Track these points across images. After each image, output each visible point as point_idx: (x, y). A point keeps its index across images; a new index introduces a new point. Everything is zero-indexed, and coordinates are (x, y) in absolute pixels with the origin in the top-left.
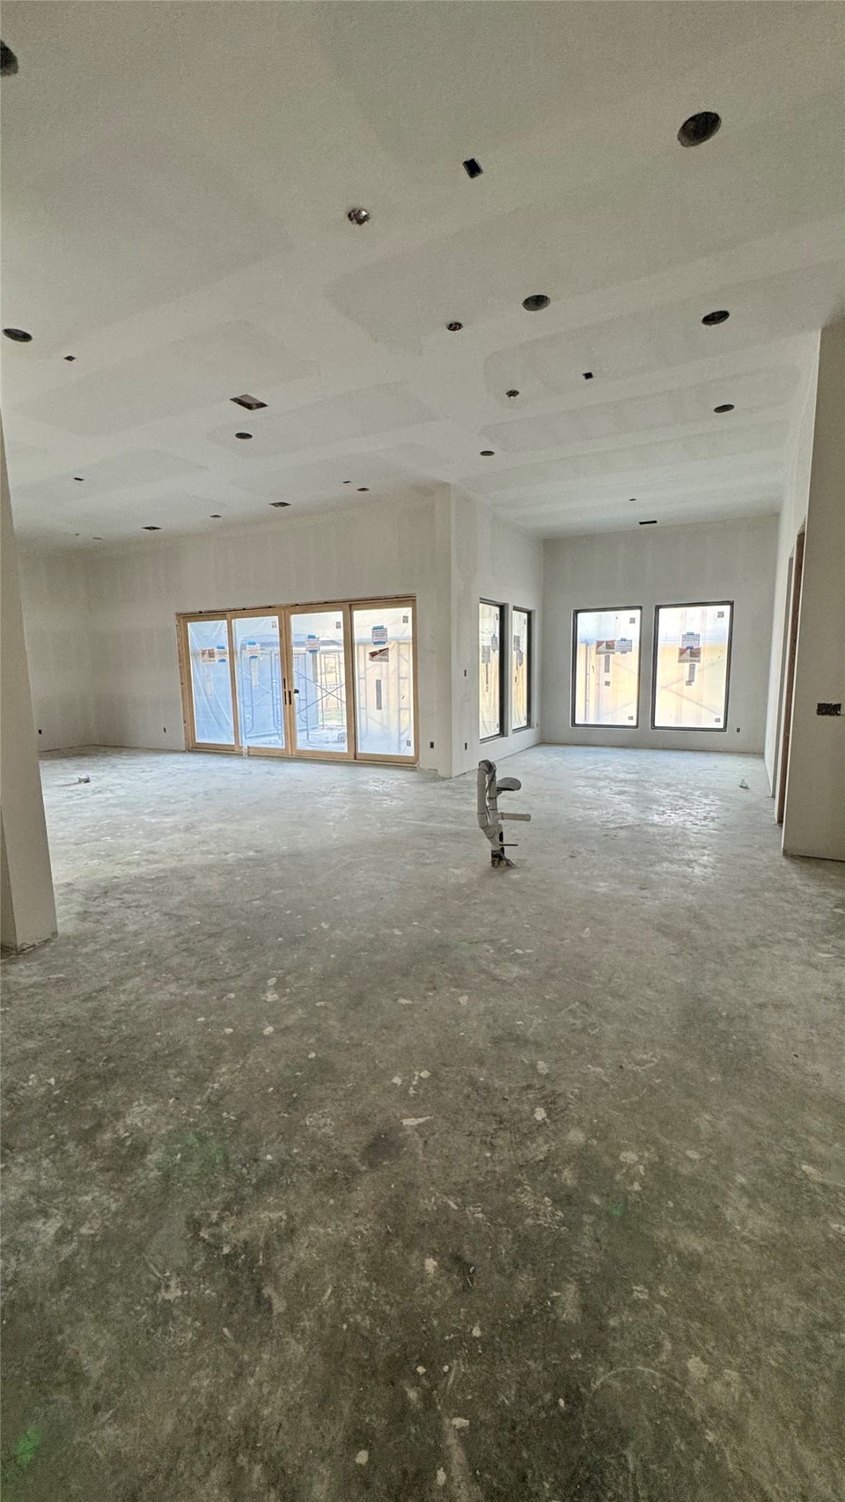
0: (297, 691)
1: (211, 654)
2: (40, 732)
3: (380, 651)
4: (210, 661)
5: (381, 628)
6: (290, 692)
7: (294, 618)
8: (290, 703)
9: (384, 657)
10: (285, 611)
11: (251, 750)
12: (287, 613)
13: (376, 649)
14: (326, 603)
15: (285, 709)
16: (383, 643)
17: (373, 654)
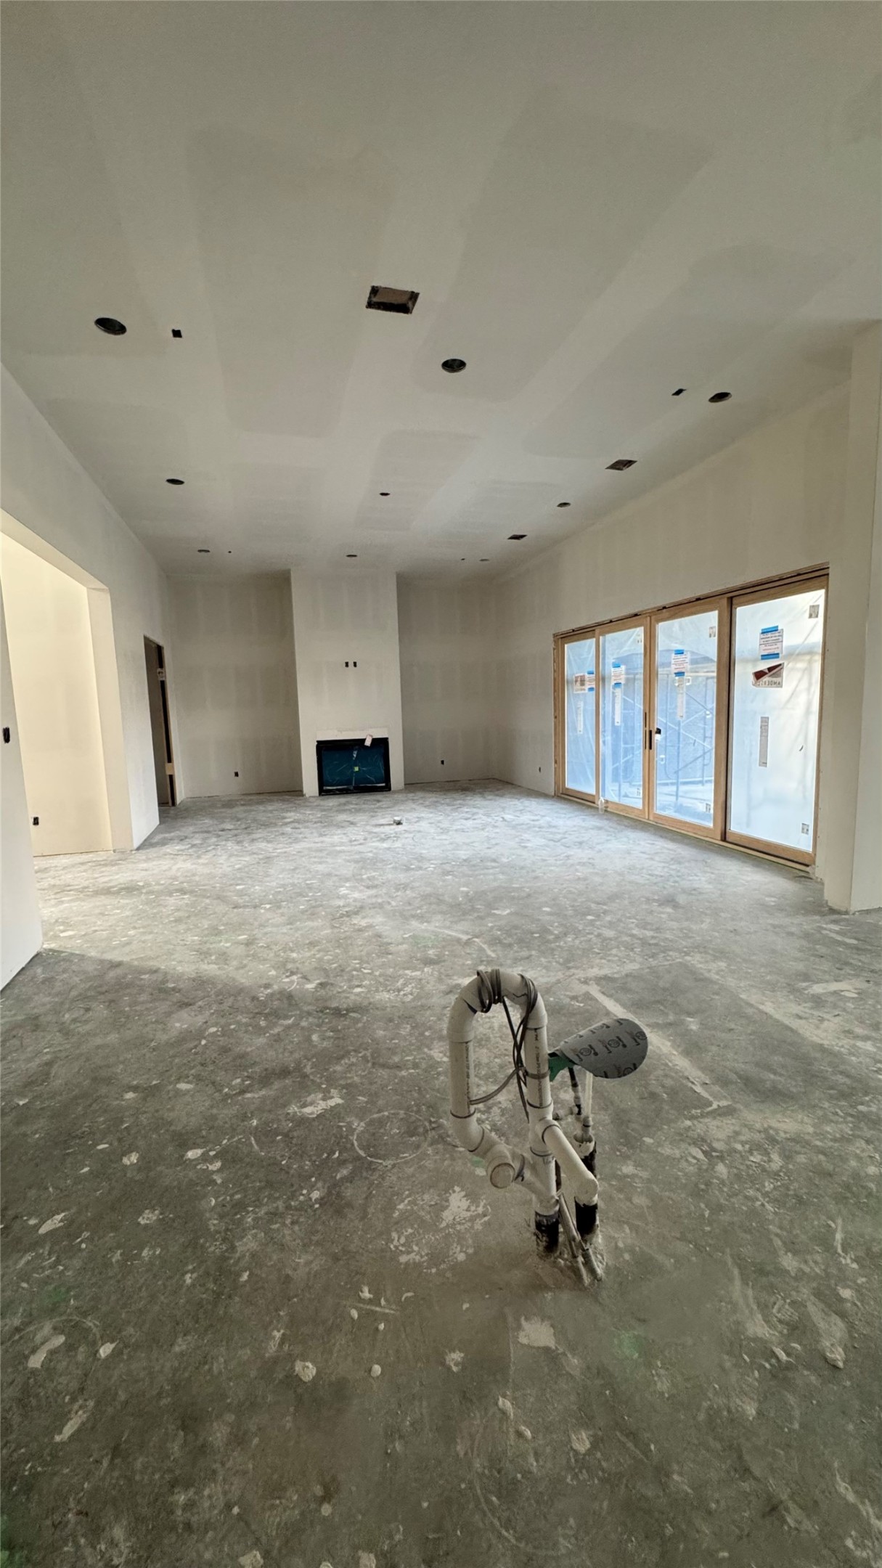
0: (659, 731)
1: (583, 682)
2: (443, 762)
3: (770, 669)
4: (582, 690)
5: (775, 629)
6: (650, 732)
7: (662, 628)
8: (650, 748)
9: (775, 679)
10: (648, 618)
11: (610, 805)
12: (653, 621)
13: (763, 666)
14: (698, 599)
15: (644, 754)
16: (776, 656)
17: (759, 675)
